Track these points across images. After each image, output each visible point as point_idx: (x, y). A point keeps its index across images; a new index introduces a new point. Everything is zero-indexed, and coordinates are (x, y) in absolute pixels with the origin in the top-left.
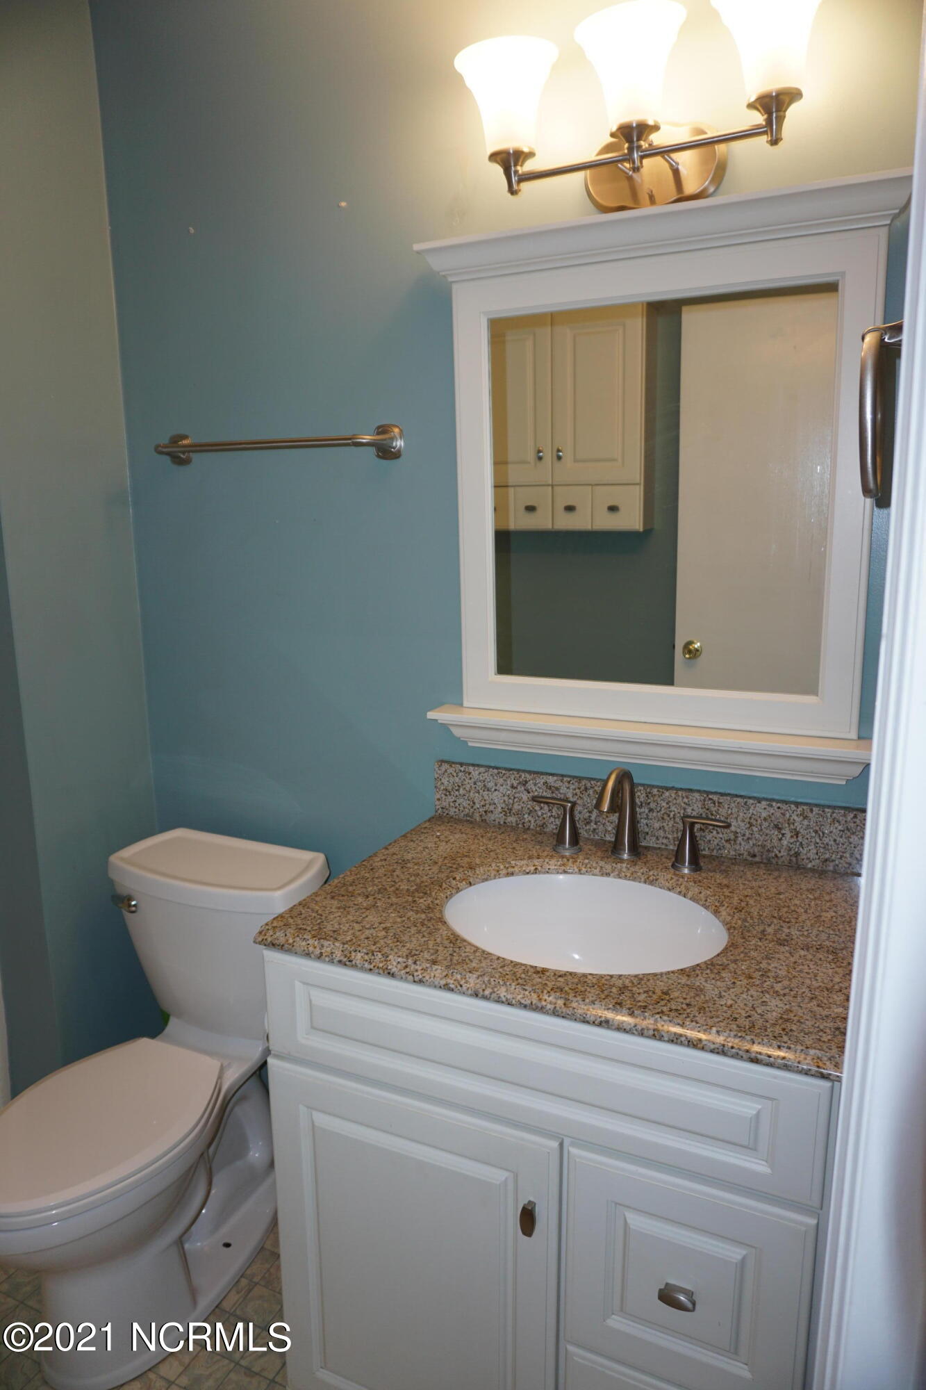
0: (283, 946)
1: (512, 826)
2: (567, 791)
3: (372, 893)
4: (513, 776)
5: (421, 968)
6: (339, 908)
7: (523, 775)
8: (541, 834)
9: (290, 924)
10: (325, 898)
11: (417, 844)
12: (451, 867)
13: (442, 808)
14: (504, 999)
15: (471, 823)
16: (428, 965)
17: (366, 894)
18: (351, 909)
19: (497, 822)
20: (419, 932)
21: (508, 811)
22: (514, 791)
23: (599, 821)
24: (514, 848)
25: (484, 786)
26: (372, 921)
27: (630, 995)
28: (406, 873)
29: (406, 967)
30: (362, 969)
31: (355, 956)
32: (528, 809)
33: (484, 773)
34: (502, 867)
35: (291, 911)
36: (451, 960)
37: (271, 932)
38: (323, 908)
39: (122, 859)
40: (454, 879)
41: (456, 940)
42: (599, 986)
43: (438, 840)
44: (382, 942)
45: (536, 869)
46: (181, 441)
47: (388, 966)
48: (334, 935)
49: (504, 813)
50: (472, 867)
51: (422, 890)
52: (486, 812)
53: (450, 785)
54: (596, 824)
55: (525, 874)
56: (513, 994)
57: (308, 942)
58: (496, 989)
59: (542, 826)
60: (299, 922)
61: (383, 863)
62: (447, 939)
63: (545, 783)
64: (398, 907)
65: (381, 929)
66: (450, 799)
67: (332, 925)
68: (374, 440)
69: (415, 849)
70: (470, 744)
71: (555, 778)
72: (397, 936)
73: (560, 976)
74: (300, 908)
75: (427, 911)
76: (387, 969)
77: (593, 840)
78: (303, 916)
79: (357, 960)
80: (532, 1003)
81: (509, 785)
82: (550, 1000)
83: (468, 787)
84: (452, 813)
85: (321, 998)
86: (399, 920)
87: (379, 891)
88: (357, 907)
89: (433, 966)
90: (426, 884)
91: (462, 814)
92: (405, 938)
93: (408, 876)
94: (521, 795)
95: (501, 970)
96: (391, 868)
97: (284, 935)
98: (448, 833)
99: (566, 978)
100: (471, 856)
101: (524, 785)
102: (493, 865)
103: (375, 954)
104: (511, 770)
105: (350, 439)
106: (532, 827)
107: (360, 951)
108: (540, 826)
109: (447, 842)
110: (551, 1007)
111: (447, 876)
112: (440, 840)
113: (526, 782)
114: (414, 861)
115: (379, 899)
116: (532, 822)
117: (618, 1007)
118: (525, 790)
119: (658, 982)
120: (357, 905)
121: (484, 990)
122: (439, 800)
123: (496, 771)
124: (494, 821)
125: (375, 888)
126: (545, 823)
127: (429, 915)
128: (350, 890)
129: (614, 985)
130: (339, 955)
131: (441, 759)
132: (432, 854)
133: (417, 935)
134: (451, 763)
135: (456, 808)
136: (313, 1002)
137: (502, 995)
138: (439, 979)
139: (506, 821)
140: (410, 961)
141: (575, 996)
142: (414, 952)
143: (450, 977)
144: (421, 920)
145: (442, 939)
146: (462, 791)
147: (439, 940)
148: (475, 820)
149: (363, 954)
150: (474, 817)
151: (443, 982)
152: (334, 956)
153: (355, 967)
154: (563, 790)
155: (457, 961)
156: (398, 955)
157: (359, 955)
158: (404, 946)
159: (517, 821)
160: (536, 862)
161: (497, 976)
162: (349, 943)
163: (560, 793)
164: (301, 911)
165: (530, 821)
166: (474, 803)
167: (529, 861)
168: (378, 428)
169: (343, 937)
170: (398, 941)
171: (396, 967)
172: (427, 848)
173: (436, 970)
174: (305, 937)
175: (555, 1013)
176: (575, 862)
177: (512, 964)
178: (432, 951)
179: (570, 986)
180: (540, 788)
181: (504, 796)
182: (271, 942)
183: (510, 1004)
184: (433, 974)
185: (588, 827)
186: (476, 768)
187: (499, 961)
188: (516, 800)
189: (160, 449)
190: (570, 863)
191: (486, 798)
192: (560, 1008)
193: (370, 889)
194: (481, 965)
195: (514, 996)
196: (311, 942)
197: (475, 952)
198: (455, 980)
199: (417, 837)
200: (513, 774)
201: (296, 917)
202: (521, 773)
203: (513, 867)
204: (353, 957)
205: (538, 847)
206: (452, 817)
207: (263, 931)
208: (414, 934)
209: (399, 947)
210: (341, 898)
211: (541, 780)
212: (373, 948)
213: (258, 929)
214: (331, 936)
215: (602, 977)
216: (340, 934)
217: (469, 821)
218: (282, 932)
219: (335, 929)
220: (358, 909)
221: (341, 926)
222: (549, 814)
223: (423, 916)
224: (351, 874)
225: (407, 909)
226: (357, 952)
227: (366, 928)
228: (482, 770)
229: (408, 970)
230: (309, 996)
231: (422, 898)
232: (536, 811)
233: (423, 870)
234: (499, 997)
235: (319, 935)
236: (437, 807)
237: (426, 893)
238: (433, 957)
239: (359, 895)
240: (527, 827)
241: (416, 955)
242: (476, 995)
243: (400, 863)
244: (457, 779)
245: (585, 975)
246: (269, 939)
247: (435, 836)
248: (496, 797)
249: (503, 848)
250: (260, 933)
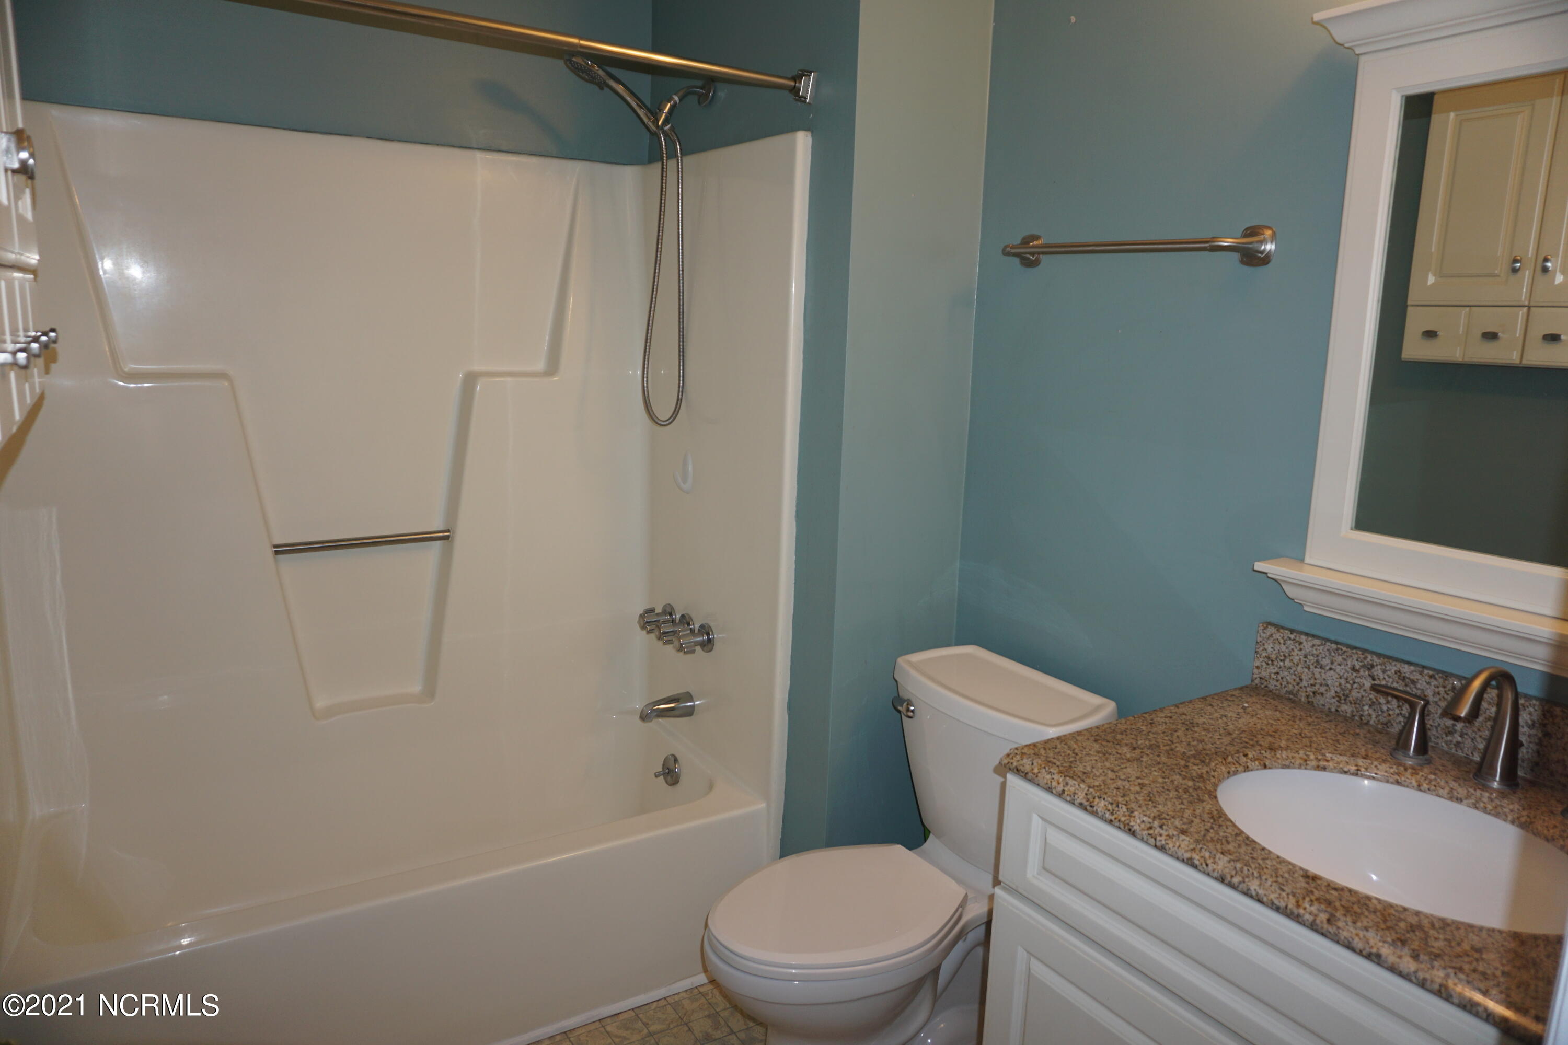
0: (1027, 773)
1: (1346, 717)
2: (1426, 686)
3: (1142, 746)
4: (1356, 656)
5: (1167, 833)
6: (1098, 752)
7: (1369, 657)
8: (1381, 733)
9: (1041, 754)
10: (1088, 739)
11: (1216, 710)
12: (1246, 743)
13: (1261, 678)
14: (1254, 893)
15: (1293, 702)
16: (1175, 833)
17: (1135, 745)
18: (1111, 756)
19: (1327, 707)
20: (1179, 798)
21: (1343, 697)
22: (1355, 674)
23: (1467, 734)
24: (1338, 741)
25: (1317, 661)
26: (1129, 774)
27: (1423, 936)
28: (1188, 737)
29: (1151, 828)
30: (1102, 818)
31: (1098, 803)
32: (1370, 699)
33: (1319, 646)
34: (1312, 757)
35: (1046, 743)
36: (1204, 835)
37: (1018, 757)
38: (1081, 748)
39: (909, 663)
40: (1246, 755)
41: (1219, 817)
42: (1383, 915)
43: (1242, 710)
44: (1132, 797)
45: (1358, 770)
46: (1033, 241)
47: (1130, 822)
48: (1083, 777)
49: (1337, 699)
50: (1272, 749)
51: (1201, 757)
52: (1314, 693)
53: (1274, 652)
54: (1461, 736)
55: (1341, 773)
56: (1267, 890)
57: (1053, 776)
58: (1247, 880)
59: (1386, 724)
60: (1051, 755)
61: (1167, 720)
62: (1208, 813)
63: (1398, 672)
64: (1165, 767)
65: (1137, 783)
66: (1273, 670)
67: (1085, 766)
68: (1237, 243)
69: (1211, 714)
70: (1306, 609)
71: (1412, 668)
72: (1151, 795)
73: (1335, 889)
74: (1058, 743)
75: (1196, 780)
76: (1128, 824)
77: (1453, 755)
78: (1057, 751)
79: (1099, 807)
80: (1286, 907)
81: (1349, 666)
82: (1310, 910)
83: (1296, 659)
84: (1271, 687)
85: (1057, 839)
86: (1160, 780)
87: (1151, 747)
88: (1119, 756)
89: (1181, 835)
90: (1208, 752)
91: (1284, 690)
92: (1160, 800)
93: (1191, 740)
94: (1363, 681)
95: (1261, 862)
96: (1174, 727)
97: (1031, 763)
98: (1258, 706)
99: (1341, 893)
100: (1277, 736)
101: (1369, 669)
102: (1301, 752)
103: (1120, 805)
104: (1355, 648)
105: (1207, 242)
106: (1372, 722)
107: (1104, 799)
108: (1382, 724)
109: (1252, 716)
110: (1311, 918)
111: (1238, 750)
112: (1245, 712)
113: (1372, 666)
114: (1205, 726)
115: (1147, 754)
116: (1374, 716)
117: (1399, 944)
118: (1369, 675)
119: (1471, 935)
120: (1120, 754)
121: (1232, 877)
122: (1258, 667)
123: (1334, 646)
124: (1324, 705)
125: (1147, 742)
126: (1390, 721)
127: (1198, 784)
128: (1117, 738)
129: (1404, 920)
130: (1081, 797)
131: (1268, 621)
132: (1229, 724)
133: (1175, 800)
134: (1279, 627)
135: (1277, 681)
136: (1048, 841)
137: (1252, 888)
138: (1183, 851)
139: (1339, 709)
140: (1156, 824)
141: (1345, 915)
142: (1164, 815)
143: (1197, 852)
144: (1186, 787)
145: (1203, 812)
146: (1287, 663)
147: (1198, 812)
148: (1300, 700)
149: (1106, 803)
150: (1299, 696)
151: (1187, 855)
152: (1076, 797)
153: (1094, 814)
154: (1421, 684)
155: (1212, 838)
156: (1144, 813)
157: (1102, 803)
158: (1155, 807)
159: (1352, 711)
160: (1360, 762)
161: (1253, 866)
162: (1096, 788)
163: (1416, 688)
164: (1056, 746)
165: (1370, 715)
166: (1301, 680)
167: (1352, 758)
168: (1247, 229)
169: (1092, 781)
170: (1150, 800)
171: (1139, 825)
172: (1225, 716)
173: (1183, 840)
174: (1051, 770)
175: (1313, 927)
176: (1415, 773)
177: (1278, 860)
178: (1185, 820)
179: (1343, 903)
180: (1389, 677)
181: (1341, 678)
182: (1016, 767)
183: (1260, 901)
184: (1177, 844)
185: (1449, 738)
186: (1310, 639)
187: (1263, 853)
188: (1355, 685)
189: (1008, 249)
190: (1408, 774)
191: (1317, 676)
192: (1322, 922)
193: (1140, 742)
194: (1239, 850)
195: (1267, 893)
196: (1056, 777)
197: (1237, 835)
198: (1202, 857)
199: (1219, 702)
200: (1357, 653)
201: (1049, 749)
202: (1366, 654)
203: (1327, 761)
204: (1096, 803)
205: (1370, 746)
206: (1270, 691)
207: (1011, 754)
208: (1172, 798)
209: (1150, 807)
210: (1104, 743)
211: (1392, 668)
212: (1120, 799)
213: (1007, 751)
214: (1079, 777)
215: (1391, 906)
216: (1089, 777)
217: (1291, 699)
218: (1030, 759)
219: (1085, 771)
220: (1119, 758)
221: (1094, 770)
222: (1397, 711)
223: (1190, 783)
224: (1126, 723)
225: (1174, 771)
226: (1102, 799)
227: (1120, 779)
228: (1317, 642)
229: (1151, 832)
230: (1046, 832)
231: (1197, 765)
232: (1380, 704)
233: (1211, 737)
234: (1249, 889)
235: (1068, 772)
236: (1255, 676)
237: (1203, 762)
238: (1185, 827)
239: (1126, 745)
240: (1365, 721)
241: (1165, 819)
242: (1222, 879)
243: (1187, 725)
244: (1283, 648)
245: (1369, 898)
246: (1015, 764)
247: (1241, 706)
248: (1331, 678)
249: (1323, 737)
250: (1008, 755)
